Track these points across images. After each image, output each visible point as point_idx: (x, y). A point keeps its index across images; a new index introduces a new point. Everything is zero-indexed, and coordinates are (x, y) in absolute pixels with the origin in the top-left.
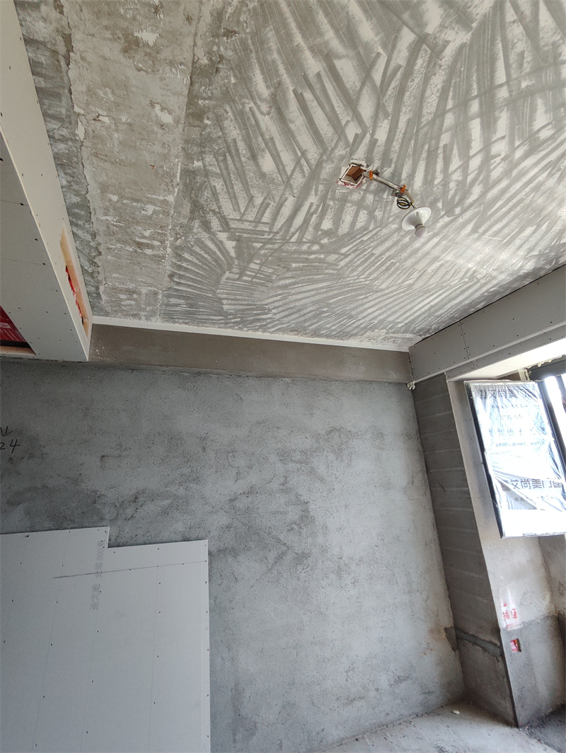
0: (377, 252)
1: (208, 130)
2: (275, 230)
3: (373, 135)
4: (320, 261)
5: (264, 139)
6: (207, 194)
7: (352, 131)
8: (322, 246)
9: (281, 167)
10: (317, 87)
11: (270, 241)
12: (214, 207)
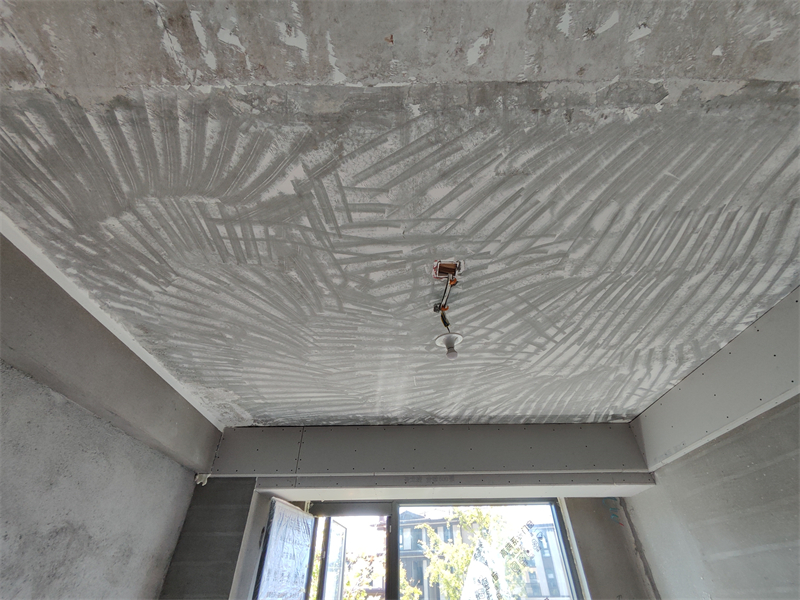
0: (360, 330)
1: (467, 114)
2: (343, 232)
3: (491, 263)
4: (318, 294)
5: (468, 179)
6: (369, 133)
7: (491, 248)
8: (344, 285)
9: (438, 206)
10: (528, 205)
11: (321, 234)
12: (348, 148)
